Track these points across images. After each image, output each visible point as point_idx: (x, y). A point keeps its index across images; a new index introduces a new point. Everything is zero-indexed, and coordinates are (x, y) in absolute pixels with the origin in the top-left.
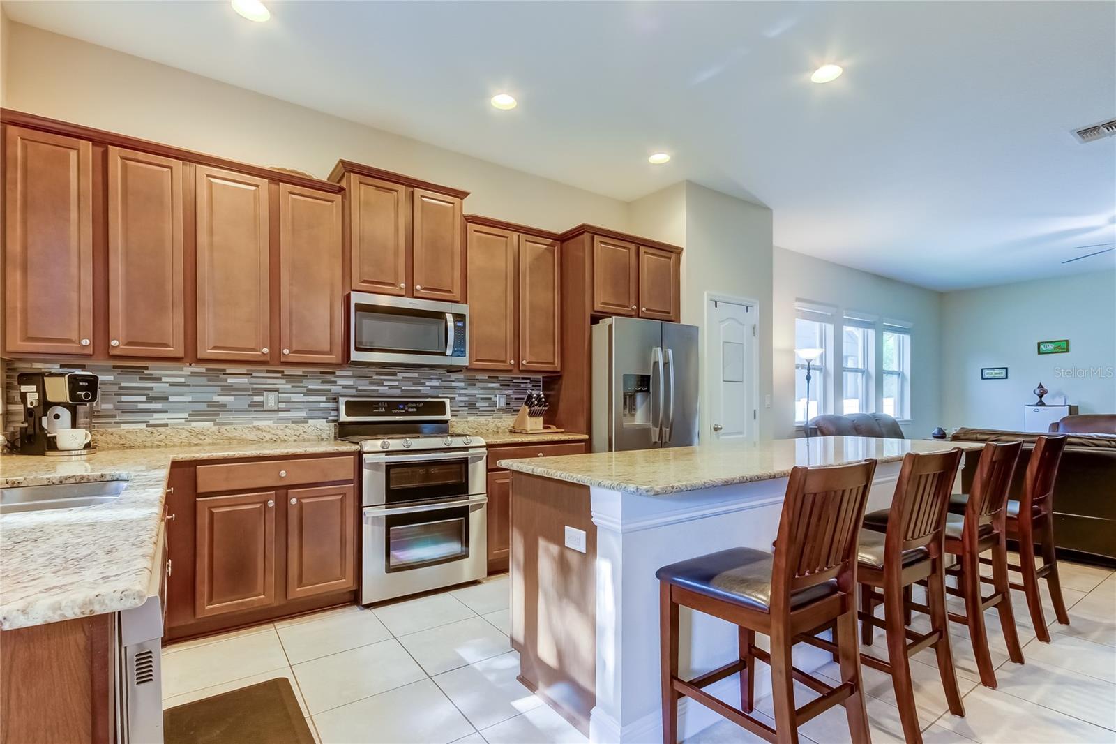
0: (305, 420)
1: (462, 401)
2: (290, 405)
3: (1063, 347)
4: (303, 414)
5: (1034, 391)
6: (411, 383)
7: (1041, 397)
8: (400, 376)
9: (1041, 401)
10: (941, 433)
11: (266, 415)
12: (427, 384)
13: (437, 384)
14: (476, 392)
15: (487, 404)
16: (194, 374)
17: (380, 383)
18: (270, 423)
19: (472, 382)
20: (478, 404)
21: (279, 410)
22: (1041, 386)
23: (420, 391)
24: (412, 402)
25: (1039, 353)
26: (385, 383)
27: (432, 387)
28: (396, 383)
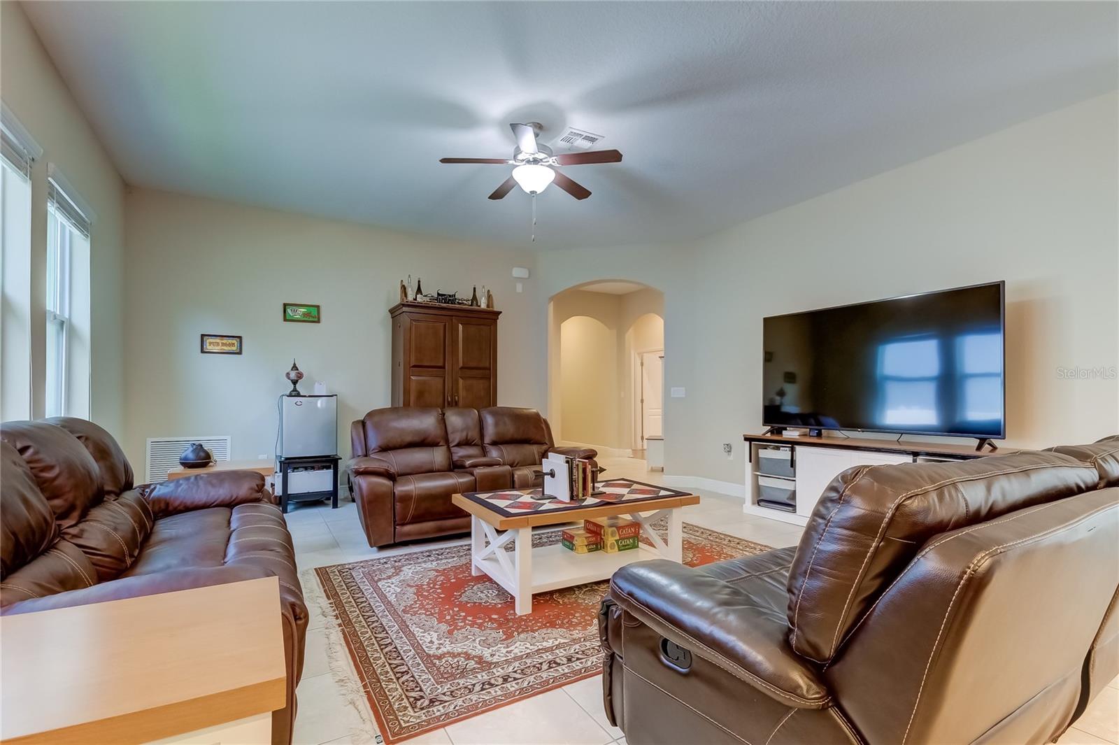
3: (313, 316)
5: (288, 375)
7: (295, 383)
9: (295, 390)
10: (202, 454)
22: (295, 367)
25: (285, 320)
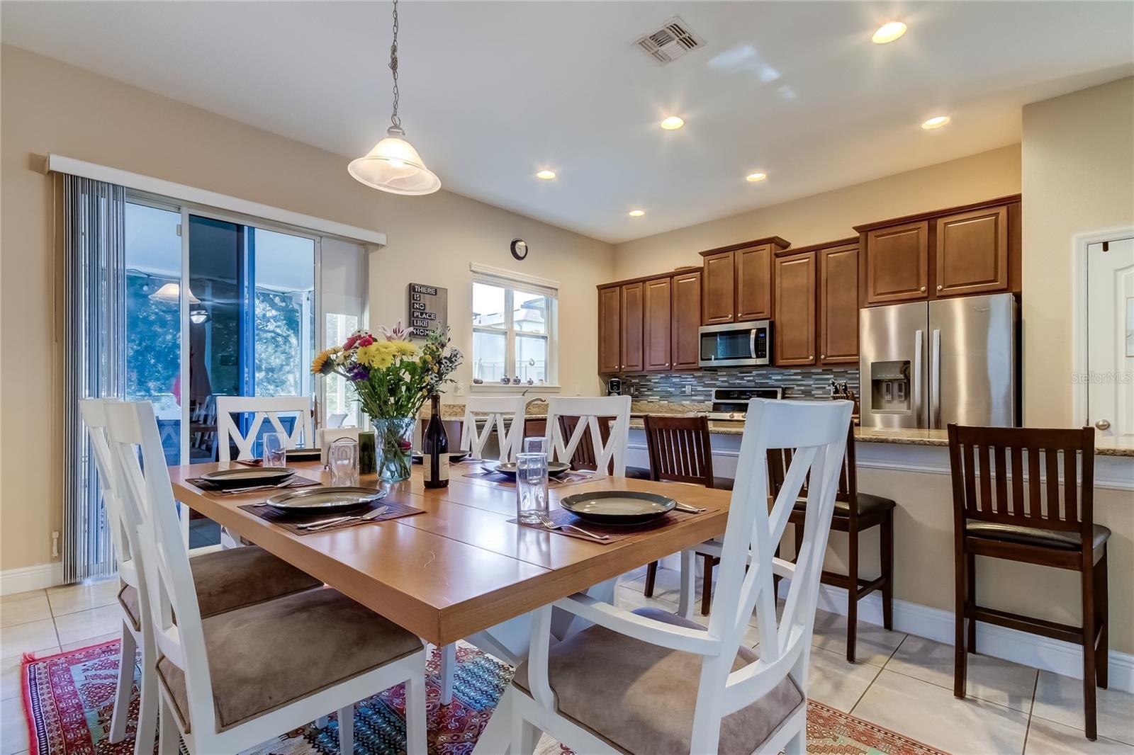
0: (703, 401)
1: (799, 390)
2: (697, 393)
4: (702, 398)
6: (761, 378)
8: (754, 373)
11: (687, 398)
12: (773, 378)
13: (779, 378)
14: (812, 382)
15: (821, 392)
16: (661, 378)
17: (742, 378)
18: (688, 402)
19: (807, 375)
20: (813, 392)
21: (692, 395)
23: (768, 383)
24: (755, 391)
26: (745, 378)
27: (776, 380)
28: (752, 378)
